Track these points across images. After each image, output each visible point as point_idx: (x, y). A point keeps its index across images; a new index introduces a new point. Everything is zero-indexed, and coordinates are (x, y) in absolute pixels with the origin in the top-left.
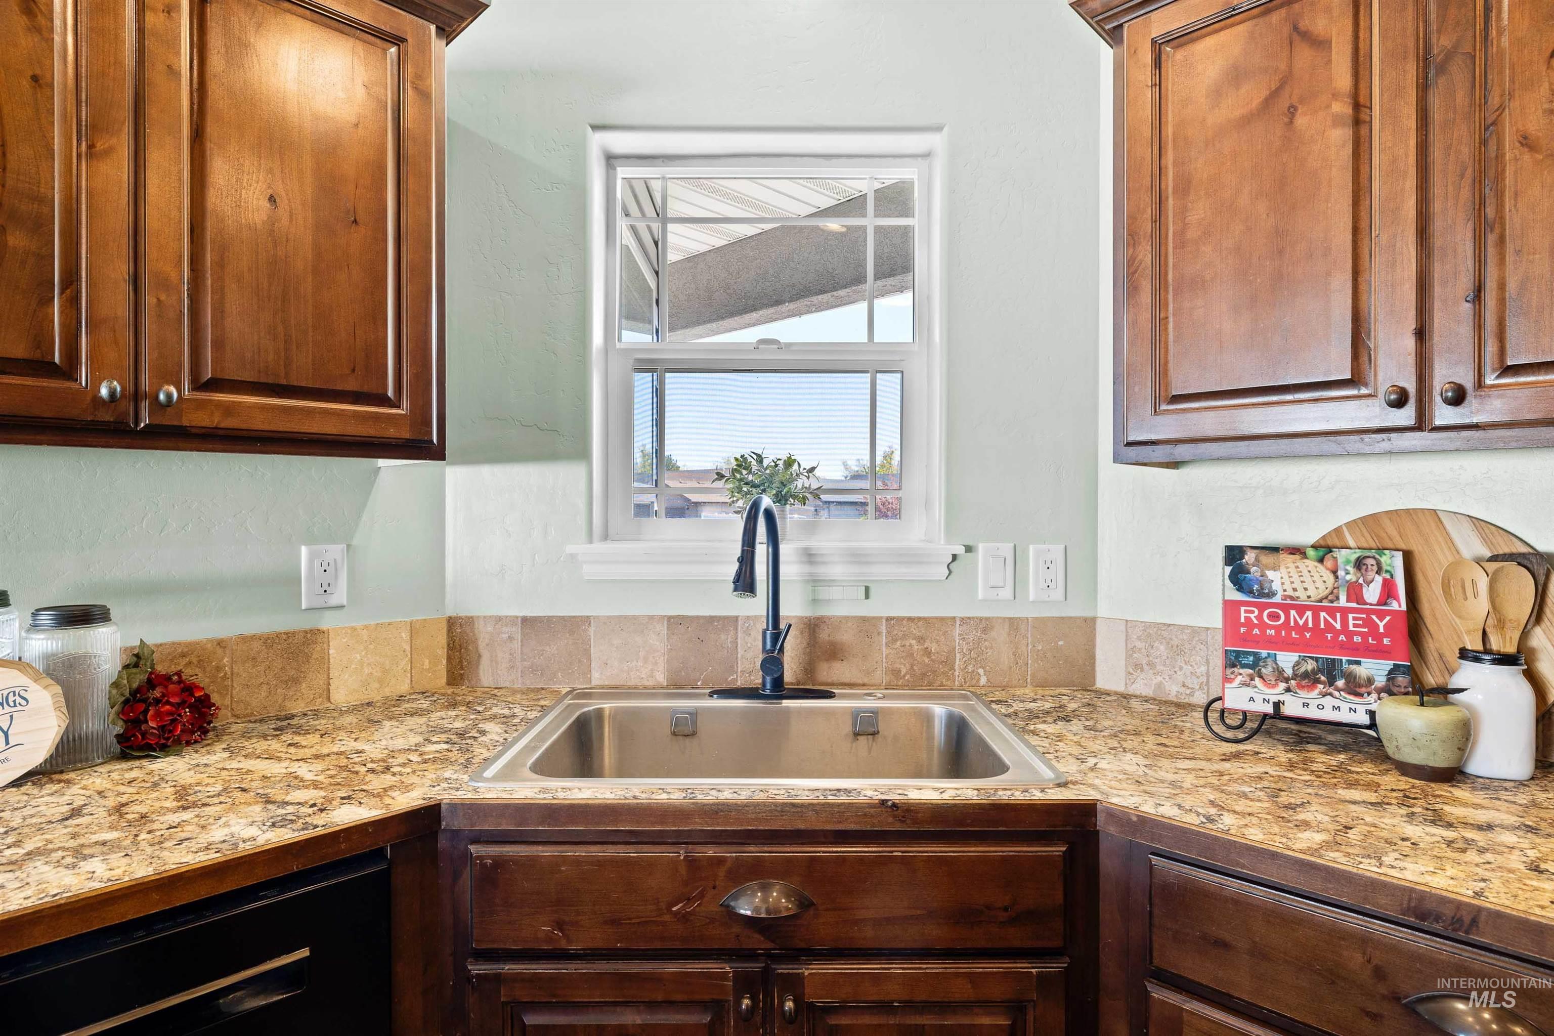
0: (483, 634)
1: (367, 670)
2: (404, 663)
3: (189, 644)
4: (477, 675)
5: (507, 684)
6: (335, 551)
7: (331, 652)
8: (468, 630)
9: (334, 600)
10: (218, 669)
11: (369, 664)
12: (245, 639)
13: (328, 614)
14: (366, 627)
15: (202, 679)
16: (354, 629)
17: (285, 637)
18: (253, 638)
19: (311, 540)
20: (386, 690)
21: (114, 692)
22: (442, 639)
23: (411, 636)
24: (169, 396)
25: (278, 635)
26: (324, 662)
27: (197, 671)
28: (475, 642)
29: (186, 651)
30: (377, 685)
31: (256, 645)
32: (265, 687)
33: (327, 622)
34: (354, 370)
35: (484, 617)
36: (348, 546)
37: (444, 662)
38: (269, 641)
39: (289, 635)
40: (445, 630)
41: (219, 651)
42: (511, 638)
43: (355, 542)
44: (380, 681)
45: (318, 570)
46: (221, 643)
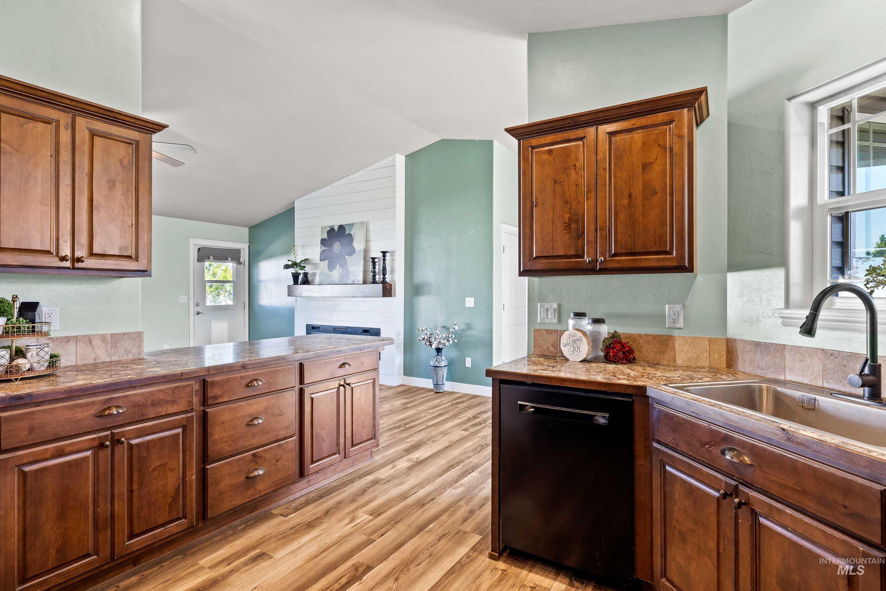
0: (740, 347)
1: (690, 354)
2: (706, 354)
3: (631, 334)
4: (737, 365)
5: (748, 372)
6: (678, 307)
7: (676, 344)
8: (734, 345)
9: (678, 326)
10: (639, 344)
11: (691, 352)
12: (647, 335)
13: (676, 331)
14: (690, 337)
15: (634, 347)
16: (685, 337)
17: (660, 336)
18: (649, 335)
19: (669, 303)
20: (698, 363)
21: (604, 343)
22: (724, 347)
23: (709, 344)
24: (601, 260)
25: (657, 335)
26: (673, 348)
27: (633, 343)
28: (736, 350)
29: (630, 336)
30: (694, 361)
31: (650, 338)
32: (653, 353)
33: (676, 333)
34: (655, 244)
35: (740, 340)
36: (684, 306)
37: (725, 357)
38: (655, 337)
39: (661, 336)
40: (725, 343)
41: (639, 338)
42: (750, 351)
43: (687, 304)
44: (696, 360)
45: (672, 314)
46: (640, 335)
